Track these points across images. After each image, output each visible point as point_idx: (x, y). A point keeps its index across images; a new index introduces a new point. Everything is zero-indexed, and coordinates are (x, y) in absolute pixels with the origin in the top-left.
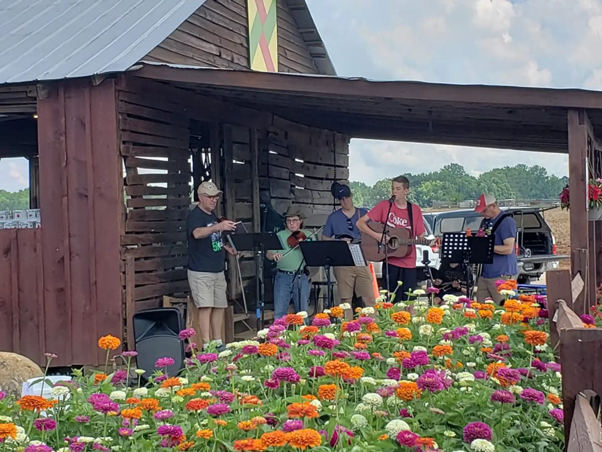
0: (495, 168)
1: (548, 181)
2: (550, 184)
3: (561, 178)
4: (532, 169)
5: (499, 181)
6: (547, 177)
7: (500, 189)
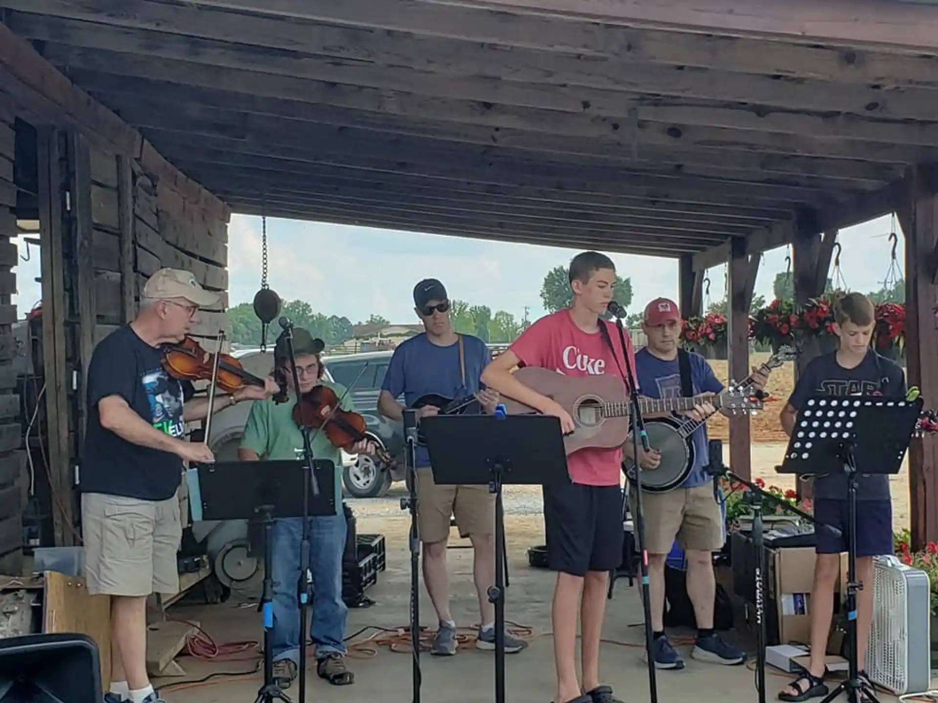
0: (242, 302)
1: (314, 321)
2: (316, 326)
3: (329, 317)
4: (292, 305)
5: (249, 320)
6: (312, 316)
7: (250, 332)
